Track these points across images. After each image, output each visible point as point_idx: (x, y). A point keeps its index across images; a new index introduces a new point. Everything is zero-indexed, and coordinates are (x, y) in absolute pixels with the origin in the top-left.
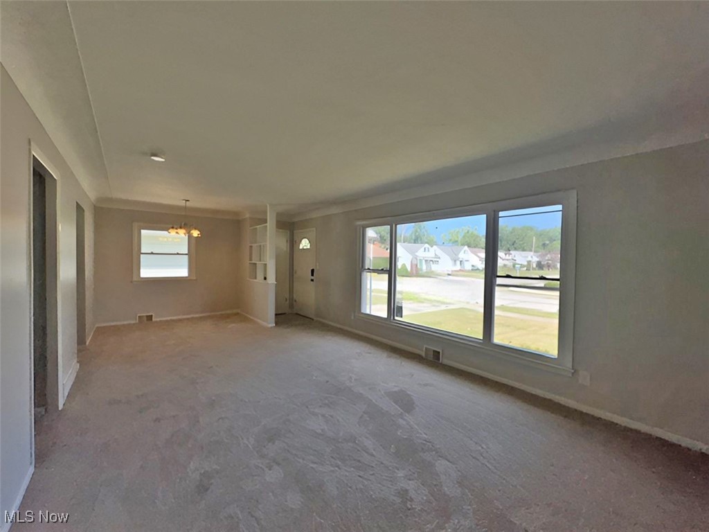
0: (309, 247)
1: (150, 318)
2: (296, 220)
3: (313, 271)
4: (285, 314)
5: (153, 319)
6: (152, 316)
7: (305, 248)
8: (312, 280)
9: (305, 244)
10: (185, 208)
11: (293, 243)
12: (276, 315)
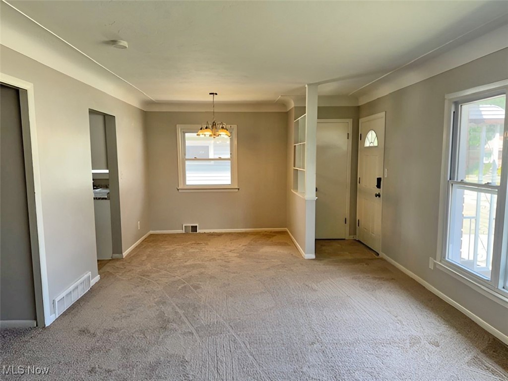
0: (376, 144)
1: (194, 229)
2: (363, 101)
3: (379, 180)
4: (344, 239)
5: (198, 231)
6: (196, 226)
7: (371, 145)
8: (379, 195)
9: (371, 139)
10: (213, 104)
11: (357, 137)
12: (316, 240)
